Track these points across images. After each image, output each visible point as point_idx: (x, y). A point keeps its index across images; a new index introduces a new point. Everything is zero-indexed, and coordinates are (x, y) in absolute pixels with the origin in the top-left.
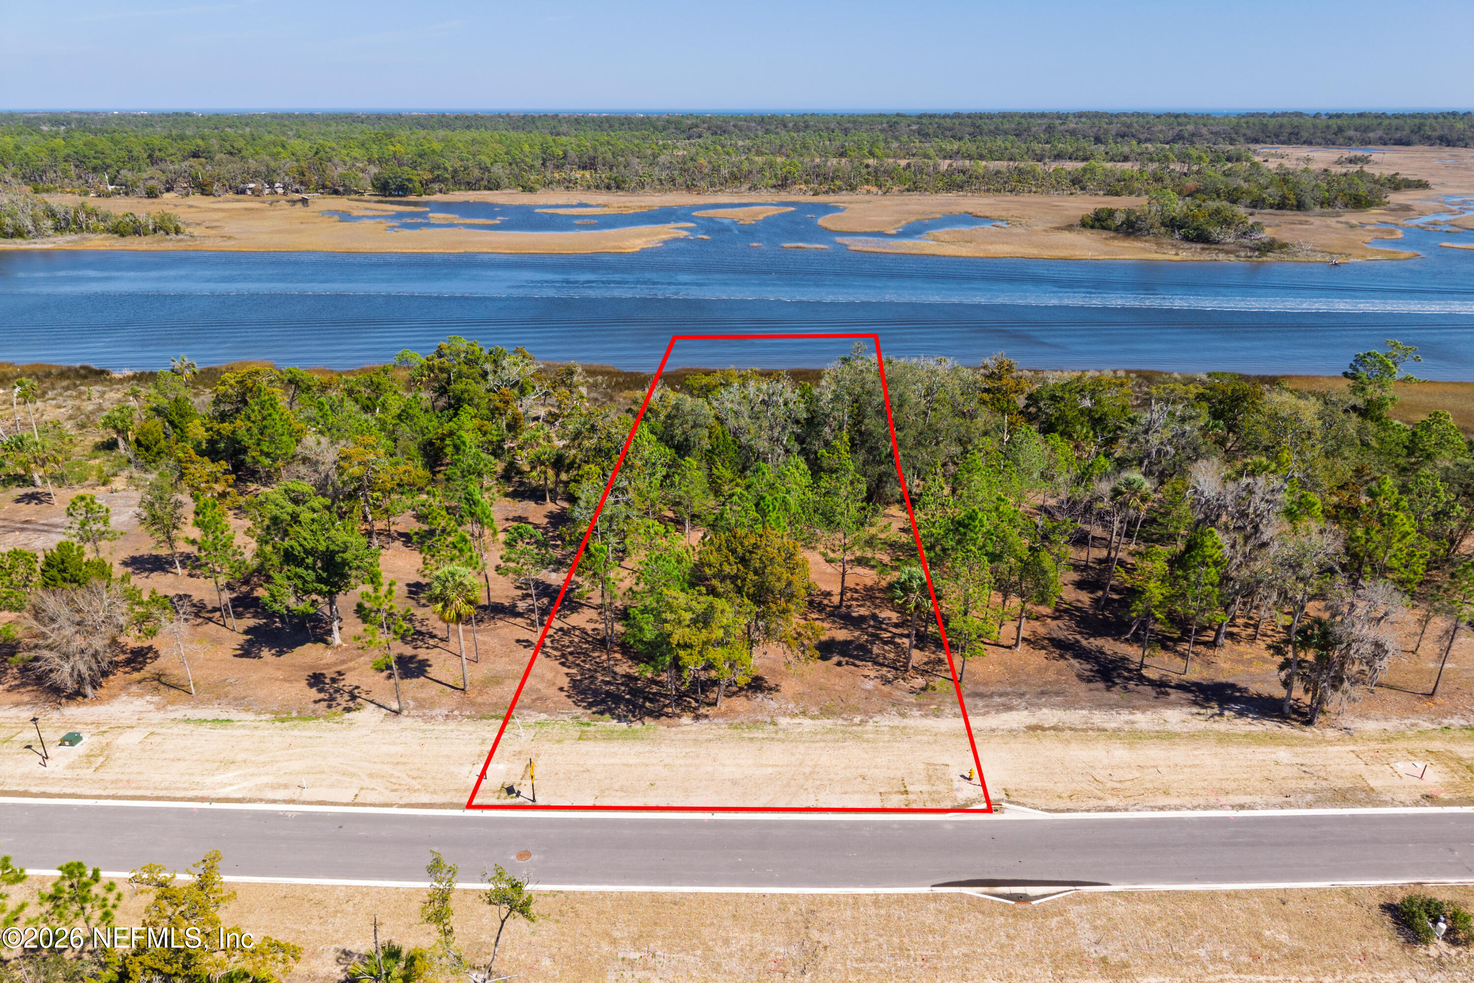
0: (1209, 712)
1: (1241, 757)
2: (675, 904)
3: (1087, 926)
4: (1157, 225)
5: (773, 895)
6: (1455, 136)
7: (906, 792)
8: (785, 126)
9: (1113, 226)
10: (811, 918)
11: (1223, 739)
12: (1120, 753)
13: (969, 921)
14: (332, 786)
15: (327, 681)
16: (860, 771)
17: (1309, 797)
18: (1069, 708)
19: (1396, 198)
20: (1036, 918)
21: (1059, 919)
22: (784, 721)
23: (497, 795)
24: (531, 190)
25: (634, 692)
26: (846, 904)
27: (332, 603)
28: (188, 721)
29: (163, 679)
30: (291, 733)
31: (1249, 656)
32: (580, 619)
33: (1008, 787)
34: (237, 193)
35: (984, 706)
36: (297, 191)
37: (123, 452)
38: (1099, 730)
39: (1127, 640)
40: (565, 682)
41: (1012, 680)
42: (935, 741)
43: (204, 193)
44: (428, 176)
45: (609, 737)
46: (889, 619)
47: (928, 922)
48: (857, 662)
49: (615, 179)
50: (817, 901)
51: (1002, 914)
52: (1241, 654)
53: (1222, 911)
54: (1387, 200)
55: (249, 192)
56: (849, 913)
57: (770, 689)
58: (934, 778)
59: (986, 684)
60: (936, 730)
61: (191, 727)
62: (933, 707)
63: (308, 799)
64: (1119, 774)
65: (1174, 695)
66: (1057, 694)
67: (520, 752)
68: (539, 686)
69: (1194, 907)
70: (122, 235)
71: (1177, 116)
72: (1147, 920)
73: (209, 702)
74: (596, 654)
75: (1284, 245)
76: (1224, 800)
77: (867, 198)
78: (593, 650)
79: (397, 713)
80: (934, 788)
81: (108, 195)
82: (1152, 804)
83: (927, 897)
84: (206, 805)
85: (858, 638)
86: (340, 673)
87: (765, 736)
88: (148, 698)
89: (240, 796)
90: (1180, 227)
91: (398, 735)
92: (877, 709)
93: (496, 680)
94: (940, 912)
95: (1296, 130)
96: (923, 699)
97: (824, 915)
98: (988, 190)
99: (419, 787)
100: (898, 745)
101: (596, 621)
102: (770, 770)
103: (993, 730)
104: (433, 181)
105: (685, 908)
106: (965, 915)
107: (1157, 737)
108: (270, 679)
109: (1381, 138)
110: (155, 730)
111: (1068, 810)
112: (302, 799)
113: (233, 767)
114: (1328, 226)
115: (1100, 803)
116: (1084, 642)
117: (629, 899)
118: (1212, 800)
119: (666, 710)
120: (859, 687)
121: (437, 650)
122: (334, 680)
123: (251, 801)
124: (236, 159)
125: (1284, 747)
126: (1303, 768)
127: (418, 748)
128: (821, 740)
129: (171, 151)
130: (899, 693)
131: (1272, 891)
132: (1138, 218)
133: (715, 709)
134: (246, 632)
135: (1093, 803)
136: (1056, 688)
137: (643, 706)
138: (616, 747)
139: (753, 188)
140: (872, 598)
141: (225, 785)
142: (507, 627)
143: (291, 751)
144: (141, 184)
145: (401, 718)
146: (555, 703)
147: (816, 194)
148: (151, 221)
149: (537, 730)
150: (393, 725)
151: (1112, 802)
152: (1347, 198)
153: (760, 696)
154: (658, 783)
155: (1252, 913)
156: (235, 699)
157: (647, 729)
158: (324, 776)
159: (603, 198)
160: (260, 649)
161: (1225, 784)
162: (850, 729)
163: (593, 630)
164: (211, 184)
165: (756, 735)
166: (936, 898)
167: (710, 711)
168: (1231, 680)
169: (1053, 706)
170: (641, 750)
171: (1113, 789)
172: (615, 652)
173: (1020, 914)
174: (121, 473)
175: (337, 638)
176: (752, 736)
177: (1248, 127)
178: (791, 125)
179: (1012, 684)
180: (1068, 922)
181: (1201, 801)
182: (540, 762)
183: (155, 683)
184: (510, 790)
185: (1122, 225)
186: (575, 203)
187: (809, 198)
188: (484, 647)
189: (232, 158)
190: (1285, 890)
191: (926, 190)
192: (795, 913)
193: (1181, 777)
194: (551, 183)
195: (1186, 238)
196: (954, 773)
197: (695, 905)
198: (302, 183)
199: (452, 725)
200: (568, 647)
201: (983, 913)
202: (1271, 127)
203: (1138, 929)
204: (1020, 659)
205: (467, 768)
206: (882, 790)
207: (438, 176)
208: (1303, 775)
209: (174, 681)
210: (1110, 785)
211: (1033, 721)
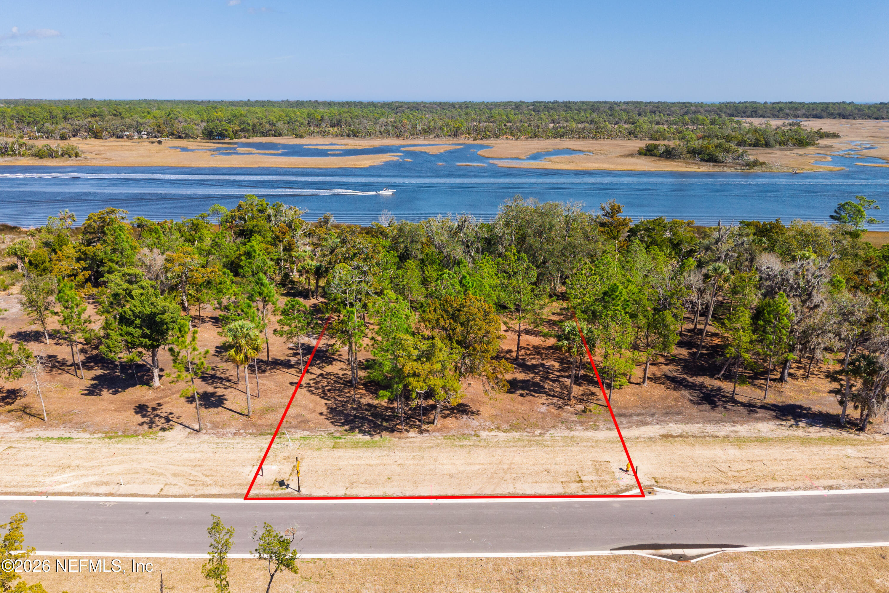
0: (789, 423)
1: (821, 453)
2: (411, 567)
3: (737, 578)
4: (685, 153)
5: (488, 559)
6: (847, 113)
7: (581, 481)
8: (454, 107)
9: (658, 154)
10: (520, 576)
11: (804, 441)
12: (733, 452)
13: (644, 576)
14: (143, 483)
15: (149, 410)
16: (545, 467)
17: (878, 480)
18: (688, 423)
19: (823, 142)
20: (696, 573)
21: (714, 573)
22: (484, 434)
23: (270, 487)
24: (301, 137)
25: (375, 415)
26: (547, 564)
27: (154, 355)
28: (39, 439)
29: (27, 410)
30: (116, 446)
31: (806, 388)
32: (335, 368)
33: (656, 476)
34: (118, 138)
35: (627, 423)
36: (155, 137)
37: (21, 271)
38: (713, 437)
39: (719, 378)
40: (324, 410)
41: (644, 405)
42: (597, 446)
43: (96, 137)
44: (237, 128)
45: (356, 445)
46: (553, 366)
47: (612, 578)
48: (534, 394)
49: (353, 131)
50: (523, 563)
51: (669, 571)
52: (800, 387)
53: (838, 564)
54: (817, 142)
55: (125, 137)
56: (549, 572)
57: (473, 413)
58: (600, 471)
59: (626, 408)
60: (597, 439)
61: (41, 442)
62: (591, 423)
63: (124, 493)
64: (735, 466)
65: (761, 413)
66: (678, 414)
67: (289, 457)
68: (303, 413)
69: (816, 562)
70: (41, 158)
71: (684, 103)
72: (782, 572)
73: (57, 425)
74: (347, 391)
75: (764, 163)
76: (816, 483)
77: (506, 141)
78: (345, 388)
79: (198, 431)
80: (602, 478)
81: (36, 138)
82: (766, 487)
83: (608, 557)
84: (44, 498)
85: (533, 378)
86: (159, 405)
87: (472, 443)
88: (11, 424)
89: (71, 491)
90: (699, 154)
91: (197, 446)
92: (550, 425)
93: (272, 409)
94: (621, 569)
95: (755, 110)
96: (583, 418)
97: (530, 573)
98: (579, 138)
99: (211, 482)
100: (570, 448)
101: (346, 370)
102: (477, 467)
103: (637, 438)
104: (241, 131)
105: (419, 570)
106: (641, 572)
107: (757, 441)
108: (104, 410)
109: (804, 114)
110: (12, 445)
111: (704, 492)
112: (119, 492)
113: (68, 470)
114: (786, 155)
115: (726, 486)
116: (690, 380)
117: (375, 563)
118: (808, 483)
119: (398, 426)
120: (536, 410)
121: (230, 390)
122: (154, 409)
123: (79, 494)
124: (118, 118)
125: (849, 446)
126: (868, 460)
127: (212, 455)
128: (513, 446)
129: (78, 114)
130: (565, 414)
131: (872, 548)
132: (673, 148)
133: (434, 426)
134: (93, 379)
135: (720, 487)
136: (676, 410)
137: (381, 425)
138: (360, 453)
139: (437, 136)
140: (539, 353)
141: (61, 483)
142: (280, 374)
143: (115, 459)
144: (57, 132)
145: (200, 435)
146: (315, 424)
147: (475, 139)
148: (60, 149)
149: (301, 442)
150: (194, 440)
151: (735, 486)
152: (794, 141)
153: (465, 417)
154: (393, 477)
155: (861, 566)
156: (77, 423)
157: (384, 440)
158: (137, 476)
159: (346, 141)
160: (101, 390)
161: (815, 472)
162: (533, 439)
163: (343, 375)
164: (101, 132)
165: (465, 443)
166: (616, 559)
167: (430, 427)
168: (798, 403)
169: (676, 422)
170: (380, 454)
171: (734, 477)
172: (360, 389)
173: (684, 570)
174: (17, 284)
175: (156, 382)
176: (462, 444)
177: (727, 108)
178: (457, 106)
179: (644, 408)
180: (722, 576)
181: (801, 484)
182: (303, 464)
183: (20, 413)
184: (282, 483)
185: (663, 153)
186: (327, 143)
187: (471, 142)
188: (263, 387)
189: (115, 118)
190: (881, 547)
191: (541, 137)
192: (507, 572)
193: (782, 468)
194: (313, 133)
195: (703, 160)
196: (615, 467)
197: (427, 568)
198: (158, 132)
199: (238, 439)
200: (326, 386)
201: (654, 570)
202: (740, 108)
203: (777, 580)
204: (647, 391)
205: (249, 468)
206: (563, 480)
207: (244, 128)
208: (869, 464)
209: (33, 411)
210: (730, 474)
211: (664, 432)
